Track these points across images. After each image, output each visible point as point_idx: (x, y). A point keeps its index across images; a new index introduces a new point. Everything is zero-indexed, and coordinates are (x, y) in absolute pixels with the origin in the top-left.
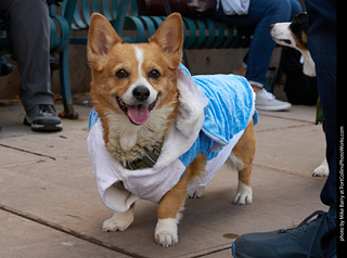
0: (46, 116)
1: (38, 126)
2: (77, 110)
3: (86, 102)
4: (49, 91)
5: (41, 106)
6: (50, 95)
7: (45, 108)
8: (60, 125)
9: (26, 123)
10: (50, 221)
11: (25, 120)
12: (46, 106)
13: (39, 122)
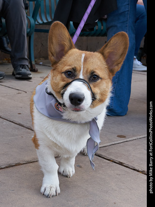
0: (23, 70)
1: (18, 76)
2: (37, 67)
3: (41, 63)
4: (26, 57)
5: (21, 65)
6: (26, 59)
7: (23, 66)
8: (31, 76)
9: (13, 74)
10: (25, 125)
11: (13, 73)
12: (24, 65)
13: (19, 74)
